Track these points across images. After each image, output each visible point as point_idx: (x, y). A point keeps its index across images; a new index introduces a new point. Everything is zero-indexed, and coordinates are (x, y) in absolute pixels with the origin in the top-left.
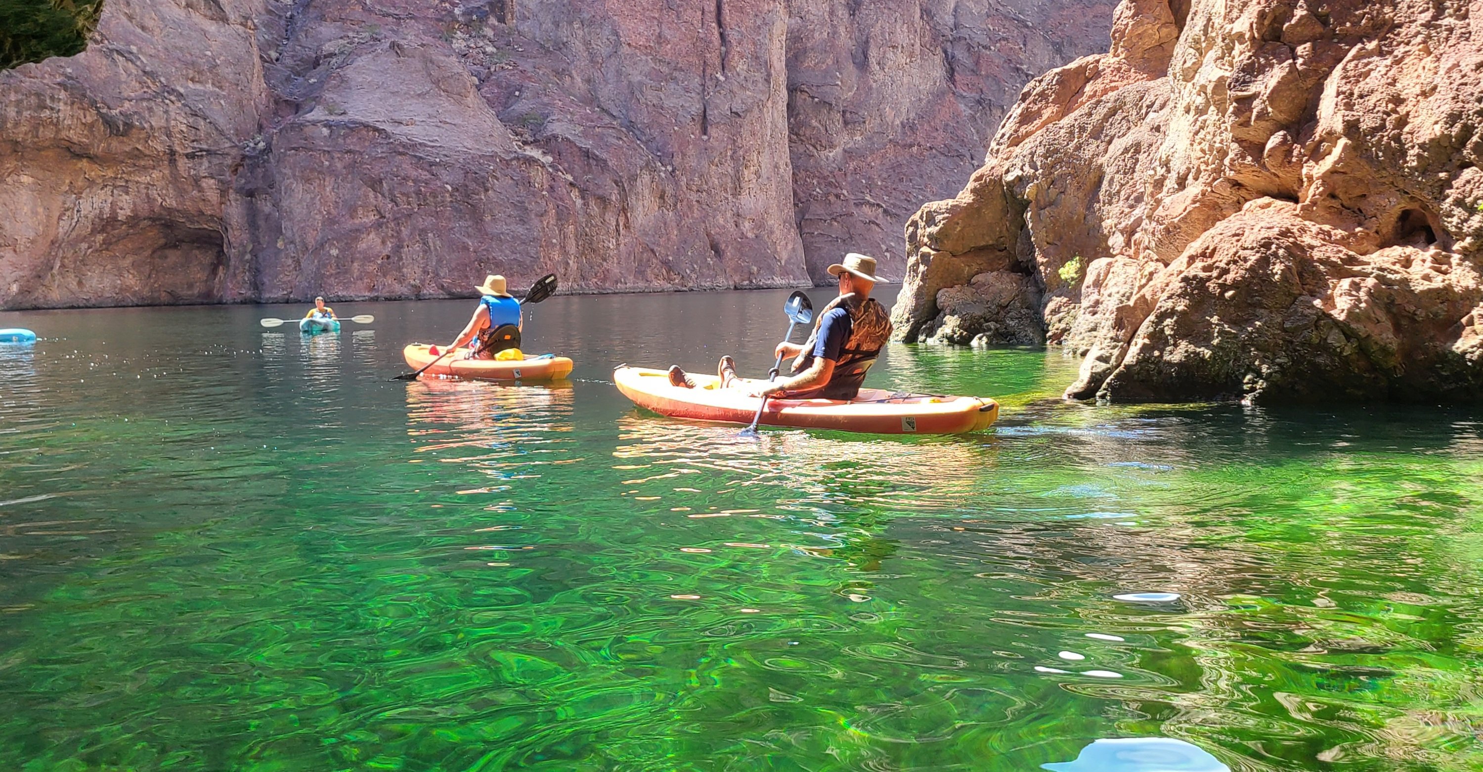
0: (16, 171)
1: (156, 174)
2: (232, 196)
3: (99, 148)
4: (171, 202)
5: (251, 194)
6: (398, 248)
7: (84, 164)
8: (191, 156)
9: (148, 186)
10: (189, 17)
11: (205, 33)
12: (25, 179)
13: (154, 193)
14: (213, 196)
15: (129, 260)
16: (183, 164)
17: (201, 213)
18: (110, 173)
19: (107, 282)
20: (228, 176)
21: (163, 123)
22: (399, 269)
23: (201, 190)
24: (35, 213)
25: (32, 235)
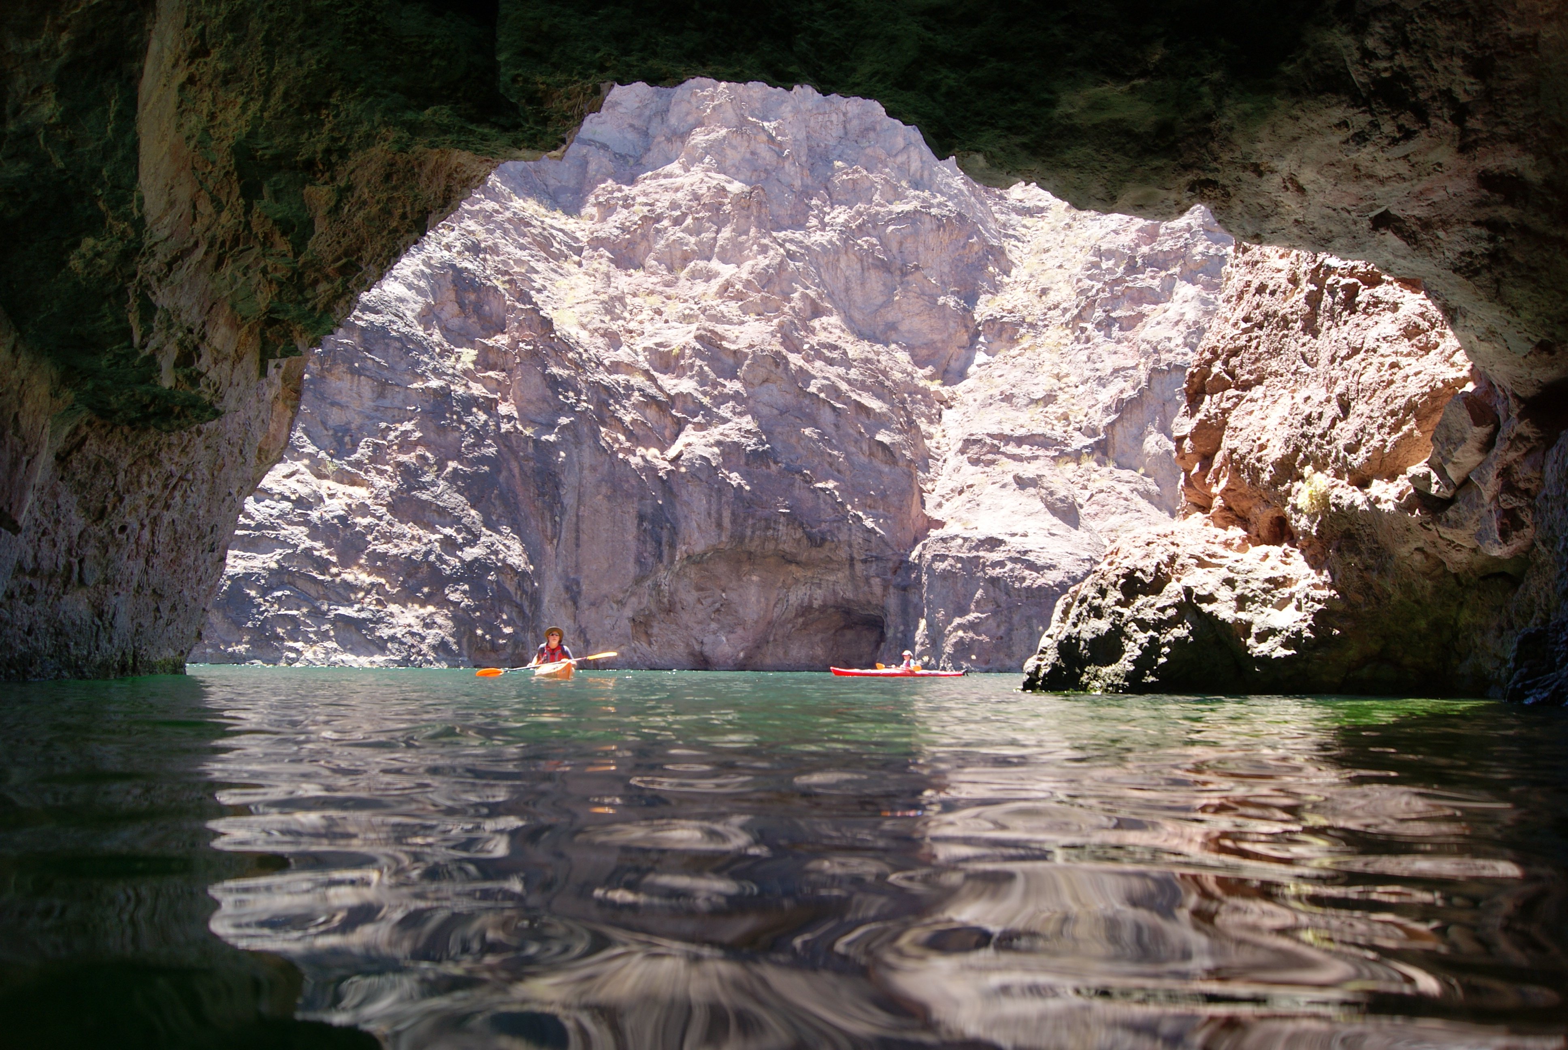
0: (750, 573)
1: (840, 575)
2: (892, 590)
3: (803, 557)
4: (850, 595)
5: (904, 589)
6: (1010, 631)
7: (793, 567)
8: (865, 561)
9: (835, 583)
10: (871, 462)
11: (880, 472)
12: (755, 578)
13: (838, 588)
14: (878, 590)
15: (819, 636)
16: (859, 567)
17: (869, 603)
18: (809, 574)
19: (803, 652)
20: (889, 576)
21: (846, 538)
22: (1009, 647)
23: (870, 586)
24: (758, 602)
25: (755, 617)
